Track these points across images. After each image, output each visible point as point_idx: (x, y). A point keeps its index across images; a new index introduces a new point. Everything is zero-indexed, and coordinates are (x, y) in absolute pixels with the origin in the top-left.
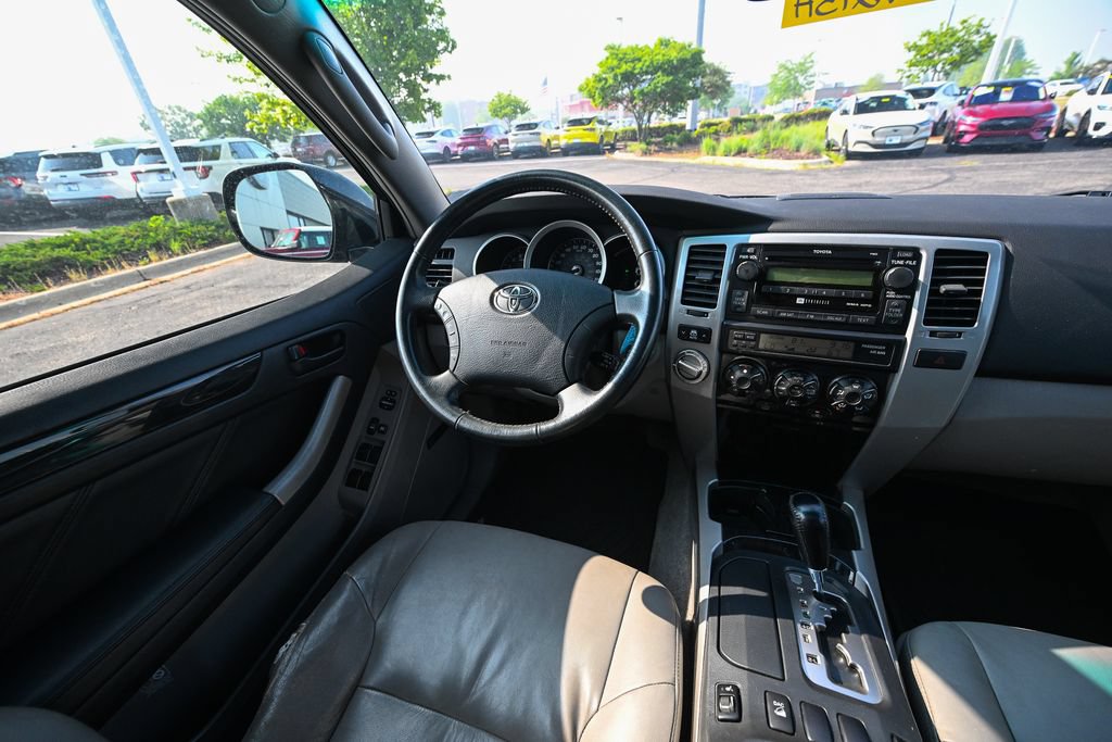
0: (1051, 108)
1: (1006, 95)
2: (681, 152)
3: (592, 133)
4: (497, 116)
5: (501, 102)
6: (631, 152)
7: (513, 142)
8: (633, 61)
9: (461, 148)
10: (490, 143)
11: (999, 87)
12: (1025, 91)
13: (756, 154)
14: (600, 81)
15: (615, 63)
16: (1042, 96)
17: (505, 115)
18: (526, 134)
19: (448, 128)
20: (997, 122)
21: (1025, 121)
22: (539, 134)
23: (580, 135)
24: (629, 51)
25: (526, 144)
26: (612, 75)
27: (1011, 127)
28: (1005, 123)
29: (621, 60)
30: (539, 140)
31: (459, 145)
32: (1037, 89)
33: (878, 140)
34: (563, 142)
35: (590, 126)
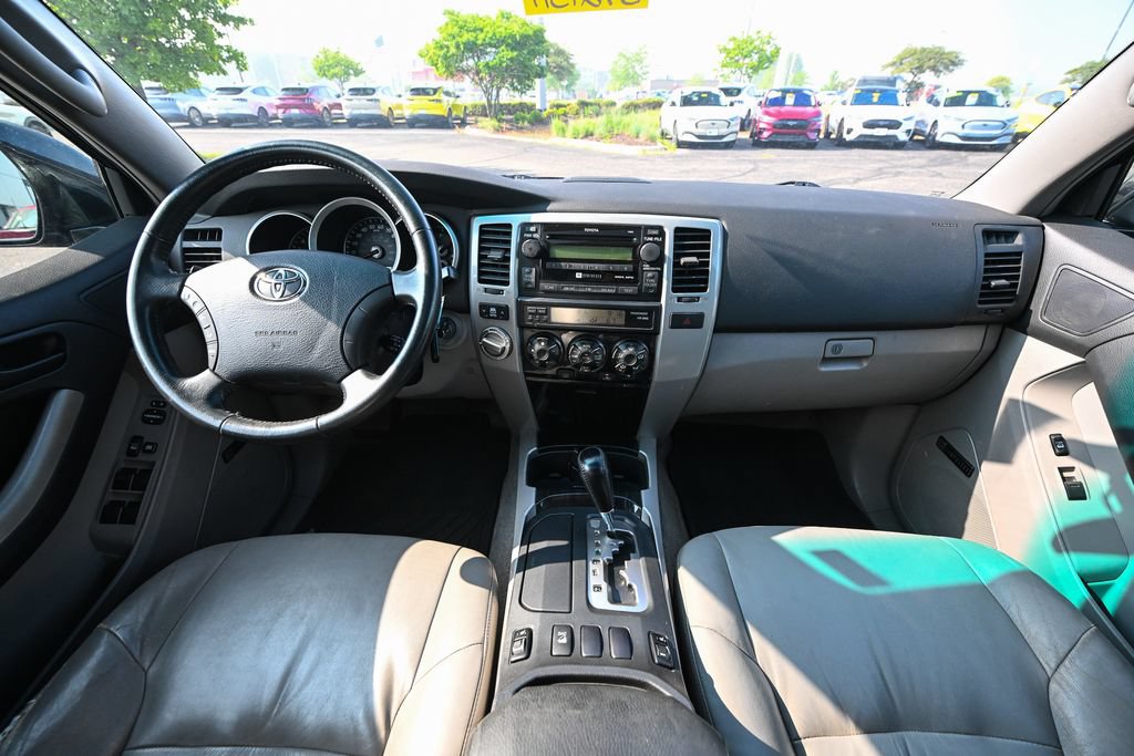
0: (818, 114)
1: (790, 99)
2: (533, 131)
3: (438, 104)
4: (324, 75)
5: (326, 58)
6: (483, 128)
7: (347, 107)
8: (475, 30)
9: (281, 111)
10: (319, 107)
11: (785, 92)
12: (802, 98)
13: (602, 138)
14: (442, 48)
15: (456, 30)
16: (813, 103)
17: (335, 75)
18: (362, 100)
19: (260, 85)
20: (785, 122)
21: (803, 123)
22: (377, 100)
23: (423, 106)
24: (469, 20)
25: (364, 112)
26: (454, 42)
27: (793, 127)
28: (791, 123)
29: (461, 28)
30: (380, 108)
31: (278, 107)
32: (809, 97)
33: (701, 131)
34: (407, 113)
35: (435, 97)
